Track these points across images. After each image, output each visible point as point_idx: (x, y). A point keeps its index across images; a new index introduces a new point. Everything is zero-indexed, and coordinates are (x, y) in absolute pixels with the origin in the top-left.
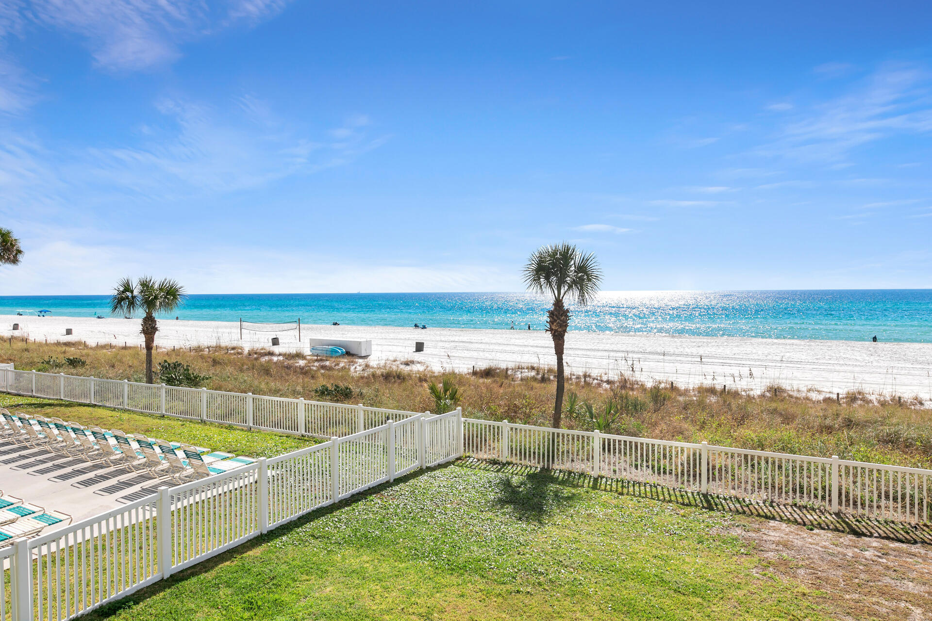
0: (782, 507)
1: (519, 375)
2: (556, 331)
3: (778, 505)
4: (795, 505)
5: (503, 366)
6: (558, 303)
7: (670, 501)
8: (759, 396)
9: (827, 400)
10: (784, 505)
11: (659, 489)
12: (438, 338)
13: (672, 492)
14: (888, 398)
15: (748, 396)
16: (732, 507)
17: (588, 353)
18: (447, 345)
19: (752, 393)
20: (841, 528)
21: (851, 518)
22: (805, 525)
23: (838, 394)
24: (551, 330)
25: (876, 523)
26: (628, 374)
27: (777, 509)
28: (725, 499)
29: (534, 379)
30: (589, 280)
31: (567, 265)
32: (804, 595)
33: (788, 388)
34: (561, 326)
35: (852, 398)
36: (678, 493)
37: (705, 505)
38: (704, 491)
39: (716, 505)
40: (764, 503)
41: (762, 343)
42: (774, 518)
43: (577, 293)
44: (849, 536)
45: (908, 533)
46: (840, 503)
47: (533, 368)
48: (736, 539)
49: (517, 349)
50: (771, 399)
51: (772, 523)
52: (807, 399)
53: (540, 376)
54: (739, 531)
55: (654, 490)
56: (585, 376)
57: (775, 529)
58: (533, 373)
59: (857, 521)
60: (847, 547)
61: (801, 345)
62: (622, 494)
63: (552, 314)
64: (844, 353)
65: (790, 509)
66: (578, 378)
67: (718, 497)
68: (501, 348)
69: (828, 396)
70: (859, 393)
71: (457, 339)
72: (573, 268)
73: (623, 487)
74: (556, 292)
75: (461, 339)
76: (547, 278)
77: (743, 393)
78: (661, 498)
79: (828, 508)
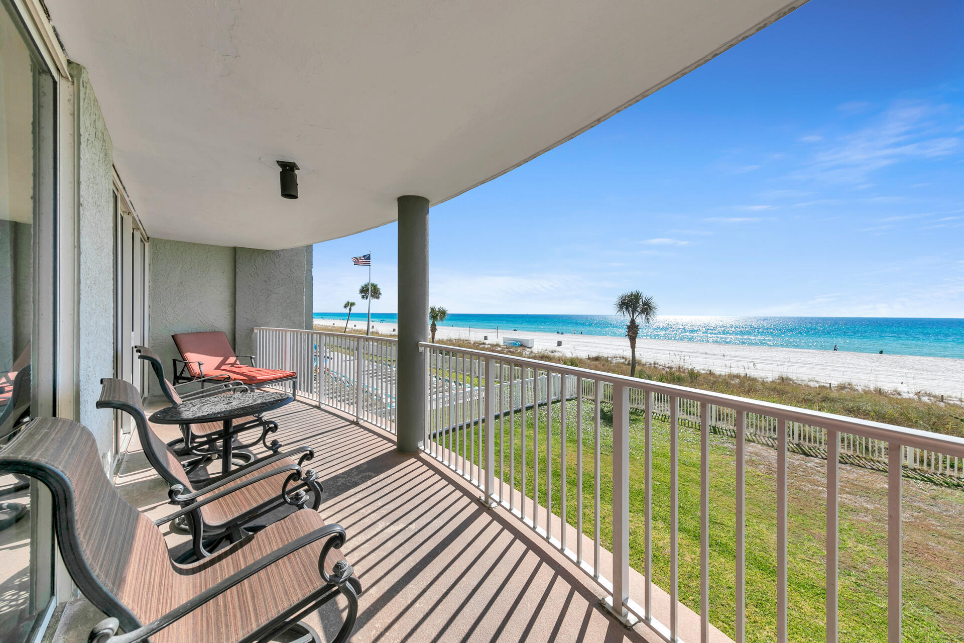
0: (761, 437)
1: (614, 361)
2: (631, 336)
3: (759, 437)
4: (771, 437)
5: (606, 356)
6: (633, 322)
7: (692, 428)
8: (771, 382)
9: (821, 387)
10: (764, 437)
11: (687, 421)
12: (570, 340)
13: (694, 424)
14: (872, 388)
15: (763, 381)
16: (729, 433)
17: (659, 351)
18: (575, 343)
19: (766, 380)
20: (797, 451)
21: (807, 447)
22: (773, 446)
23: (830, 384)
24: (628, 335)
25: (823, 452)
26: (682, 364)
27: (758, 438)
28: (726, 430)
29: (623, 363)
30: (651, 310)
31: (637, 302)
32: (759, 475)
33: (794, 378)
34: (634, 333)
35: (842, 387)
36: (697, 425)
37: (712, 431)
38: (714, 425)
39: (719, 432)
40: (750, 434)
41: (785, 351)
42: (754, 442)
43: (644, 316)
44: (801, 456)
45: (843, 459)
46: (800, 439)
47: (623, 358)
48: (726, 448)
49: (615, 347)
50: (779, 384)
51: (752, 444)
52: (808, 386)
53: (627, 362)
54: (729, 445)
55: (684, 421)
56: (654, 364)
57: (752, 446)
58: (622, 360)
59: (810, 449)
60: (797, 460)
61: (815, 353)
62: (664, 421)
63: (629, 327)
64: (850, 360)
65: (766, 439)
66: (650, 364)
67: (722, 429)
68: (605, 346)
69: (822, 384)
70: (849, 385)
71: (581, 340)
72: (641, 303)
73: (665, 418)
74: (631, 315)
75: (583, 340)
76: (627, 309)
77: (760, 380)
78: (687, 425)
79: (792, 441)
